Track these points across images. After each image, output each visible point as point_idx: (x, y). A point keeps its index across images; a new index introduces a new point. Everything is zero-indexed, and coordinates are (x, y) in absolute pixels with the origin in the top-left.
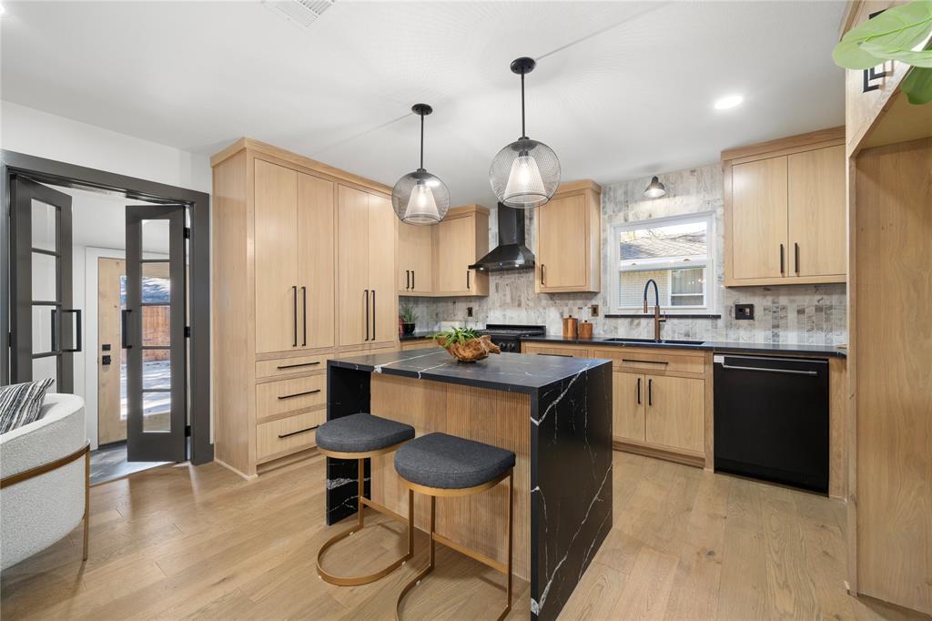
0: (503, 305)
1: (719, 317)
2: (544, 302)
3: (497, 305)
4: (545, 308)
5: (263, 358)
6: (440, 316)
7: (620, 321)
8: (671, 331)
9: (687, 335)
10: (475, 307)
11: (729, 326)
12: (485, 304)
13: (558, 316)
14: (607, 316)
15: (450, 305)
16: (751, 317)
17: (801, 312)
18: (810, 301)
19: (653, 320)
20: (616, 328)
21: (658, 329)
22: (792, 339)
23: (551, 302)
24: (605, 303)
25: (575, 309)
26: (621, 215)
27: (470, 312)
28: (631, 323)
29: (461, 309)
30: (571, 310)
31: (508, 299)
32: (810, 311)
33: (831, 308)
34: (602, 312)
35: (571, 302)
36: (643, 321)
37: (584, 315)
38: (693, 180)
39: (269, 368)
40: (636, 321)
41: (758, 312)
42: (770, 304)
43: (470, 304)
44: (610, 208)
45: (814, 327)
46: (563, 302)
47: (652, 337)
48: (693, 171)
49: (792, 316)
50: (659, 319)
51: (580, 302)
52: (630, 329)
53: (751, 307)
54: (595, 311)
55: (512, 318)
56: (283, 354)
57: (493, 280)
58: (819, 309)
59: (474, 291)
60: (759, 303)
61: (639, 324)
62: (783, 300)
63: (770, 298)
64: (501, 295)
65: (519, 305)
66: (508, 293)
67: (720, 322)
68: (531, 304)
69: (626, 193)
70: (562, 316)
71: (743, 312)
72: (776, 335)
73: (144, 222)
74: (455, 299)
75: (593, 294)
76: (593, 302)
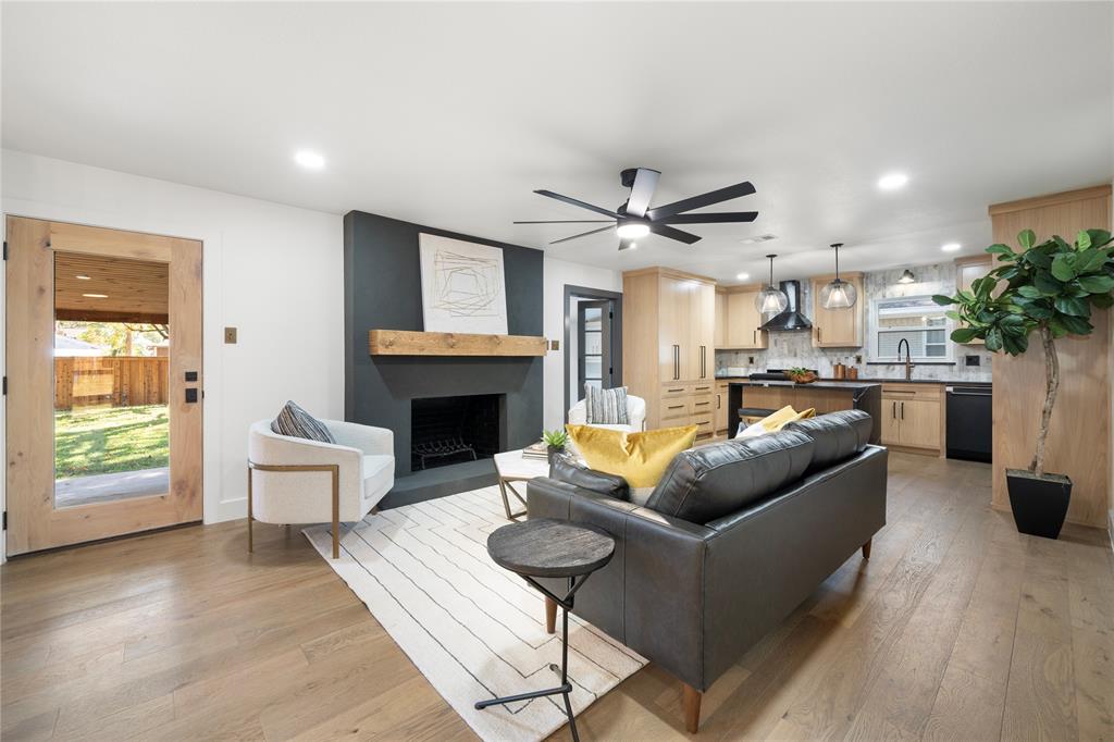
0: (781, 356)
1: (954, 364)
2: (816, 354)
3: (776, 355)
4: (817, 358)
5: (664, 385)
6: (724, 363)
7: (879, 366)
8: (917, 374)
9: (931, 376)
10: (756, 357)
11: (961, 370)
12: (764, 355)
13: (829, 363)
14: (868, 364)
15: (734, 356)
16: (977, 364)
19: (904, 367)
20: (876, 372)
21: (909, 372)
23: (823, 353)
24: (867, 354)
25: (843, 359)
26: (880, 293)
27: (751, 361)
28: (888, 369)
29: (744, 358)
30: (839, 359)
31: (786, 352)
34: (864, 360)
35: (839, 354)
36: (897, 367)
37: (850, 363)
38: (936, 271)
39: (664, 391)
40: (892, 367)
41: (982, 361)
42: (990, 355)
43: (751, 355)
44: (871, 288)
46: (832, 354)
47: (904, 378)
48: (936, 266)
50: (910, 366)
51: (846, 354)
52: (887, 372)
53: (978, 357)
54: (859, 360)
55: (788, 364)
56: (670, 384)
57: (772, 337)
59: (759, 345)
60: (983, 354)
61: (893, 369)
64: (779, 346)
65: (795, 356)
66: (786, 346)
67: (955, 367)
68: (806, 355)
69: (884, 279)
70: (831, 363)
71: (972, 361)
73: (587, 310)
74: (737, 351)
75: (857, 349)
76: (858, 354)
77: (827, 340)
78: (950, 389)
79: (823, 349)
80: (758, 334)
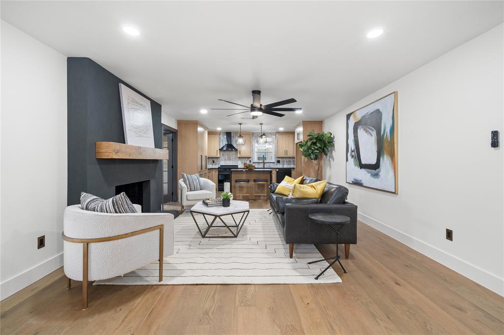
0: (225, 160)
3: (223, 159)
4: (238, 161)
9: (270, 166)
10: (215, 160)
11: (277, 164)
12: (219, 159)
14: (253, 163)
17: (287, 162)
18: (288, 160)
20: (255, 165)
21: (264, 166)
22: (285, 166)
24: (252, 160)
26: (256, 140)
27: (214, 162)
28: (258, 164)
29: (211, 161)
30: (244, 161)
31: (227, 158)
35: (244, 159)
36: (261, 164)
37: (248, 162)
38: (270, 135)
41: (281, 162)
43: (213, 159)
44: (254, 138)
45: (289, 164)
46: (242, 159)
47: (263, 167)
49: (285, 162)
50: (264, 163)
51: (246, 160)
53: (279, 161)
54: (250, 161)
55: (227, 164)
57: (223, 153)
59: (218, 156)
60: (281, 160)
62: (284, 160)
64: (224, 156)
65: (230, 160)
66: (226, 156)
67: (275, 164)
68: (234, 160)
69: (257, 135)
70: (242, 163)
71: (279, 162)
72: (283, 166)
75: (250, 158)
77: (243, 155)
78: (277, 170)
79: (239, 158)
80: (219, 151)
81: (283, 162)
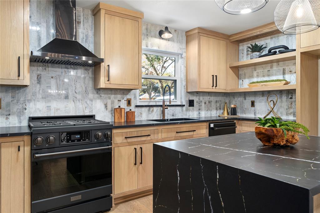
1: (184, 105)
2: (91, 96)
4: (92, 100)
7: (143, 109)
9: (173, 115)
11: (187, 110)
13: (103, 106)
14: (136, 106)
16: (193, 106)
17: (205, 103)
18: (207, 98)
19: (161, 108)
20: (141, 114)
21: (163, 113)
23: (97, 95)
24: (135, 97)
25: (116, 101)
28: (149, 110)
30: (113, 103)
32: (207, 103)
33: (211, 102)
34: (133, 104)
35: (112, 96)
36: (155, 109)
37: (123, 104)
38: (175, 35)
40: (151, 109)
41: (195, 103)
42: (198, 100)
45: (208, 109)
46: (106, 96)
47: (161, 118)
48: (175, 31)
49: (203, 104)
50: (164, 107)
51: (119, 96)
52: (149, 114)
53: (193, 101)
54: (129, 102)
55: (58, 109)
58: (209, 102)
60: (195, 99)
61: (153, 110)
62: (201, 98)
63: (198, 97)
67: (184, 108)
68: (79, 97)
69: (147, 29)
70: (106, 106)
72: (199, 113)
75: (127, 91)
76: (128, 97)
78: (212, 125)
80: (25, 63)
81: (199, 102)
